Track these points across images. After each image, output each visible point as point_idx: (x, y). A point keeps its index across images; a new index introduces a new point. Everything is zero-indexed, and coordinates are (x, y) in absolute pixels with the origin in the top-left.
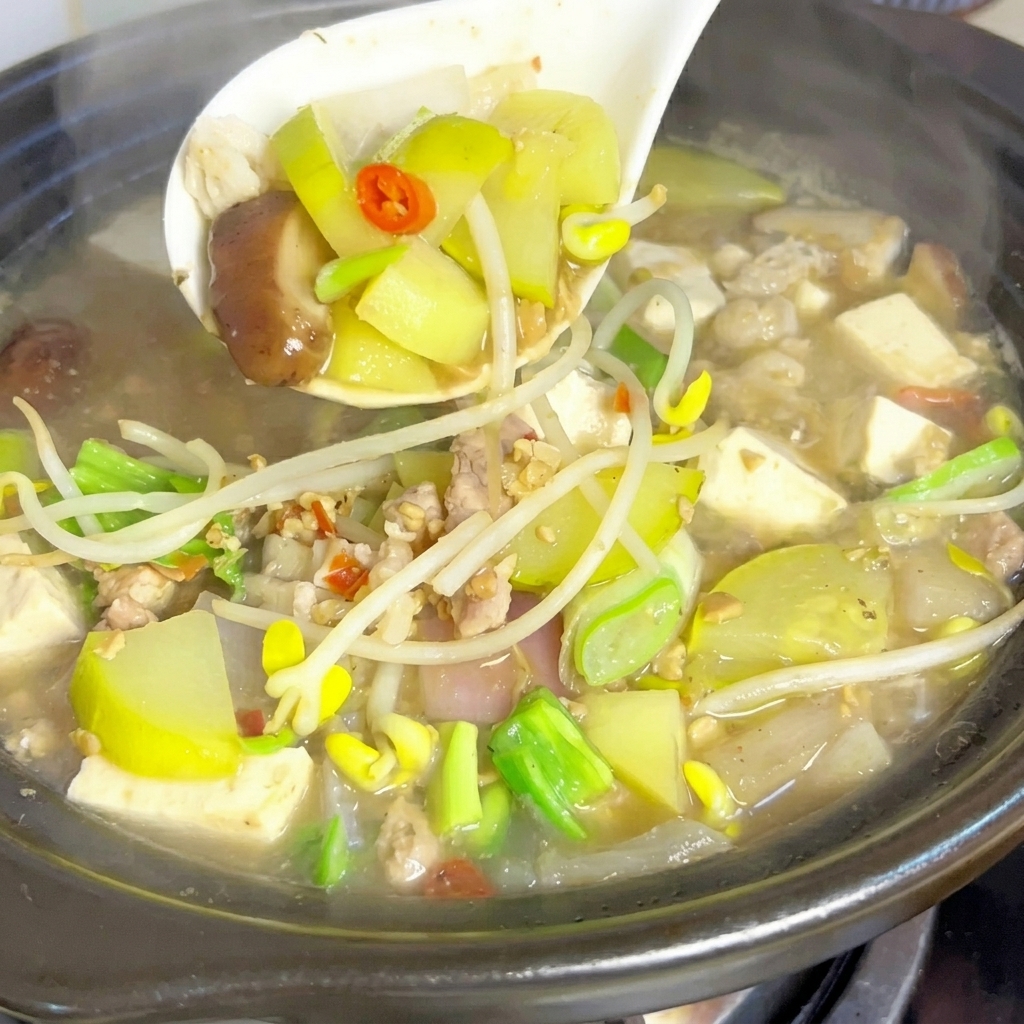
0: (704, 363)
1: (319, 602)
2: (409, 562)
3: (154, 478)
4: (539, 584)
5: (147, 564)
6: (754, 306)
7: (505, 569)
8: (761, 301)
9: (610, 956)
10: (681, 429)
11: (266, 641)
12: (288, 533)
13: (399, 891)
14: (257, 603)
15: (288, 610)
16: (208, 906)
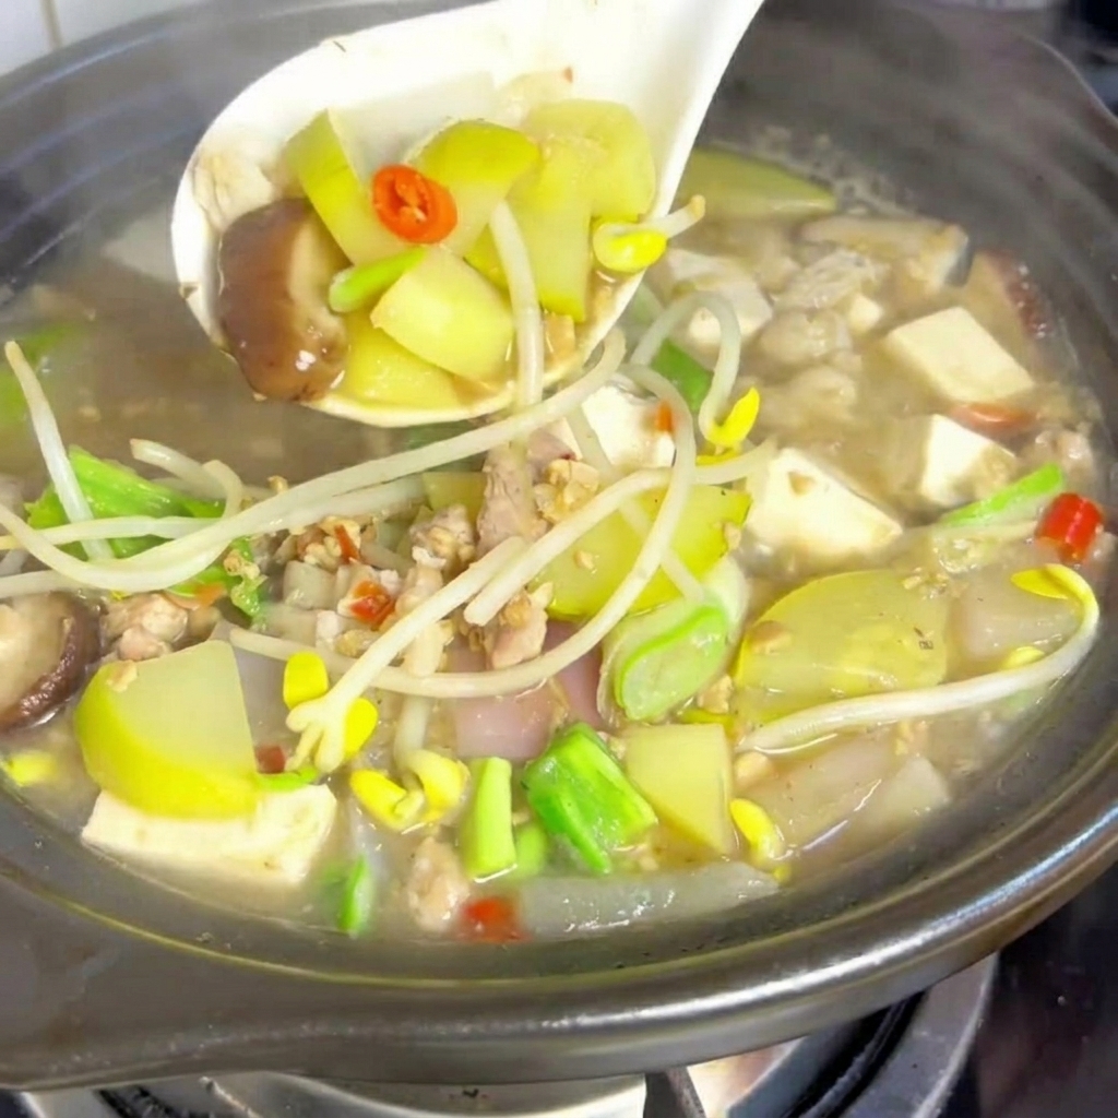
0: (750, 381)
1: (344, 632)
2: (438, 590)
3: (168, 501)
4: (576, 613)
5: (161, 593)
6: (803, 319)
7: (540, 598)
8: (812, 313)
9: (649, 1005)
10: (726, 450)
11: (287, 673)
12: (310, 559)
13: (427, 935)
14: (277, 633)
15: (311, 640)
16: (227, 952)
